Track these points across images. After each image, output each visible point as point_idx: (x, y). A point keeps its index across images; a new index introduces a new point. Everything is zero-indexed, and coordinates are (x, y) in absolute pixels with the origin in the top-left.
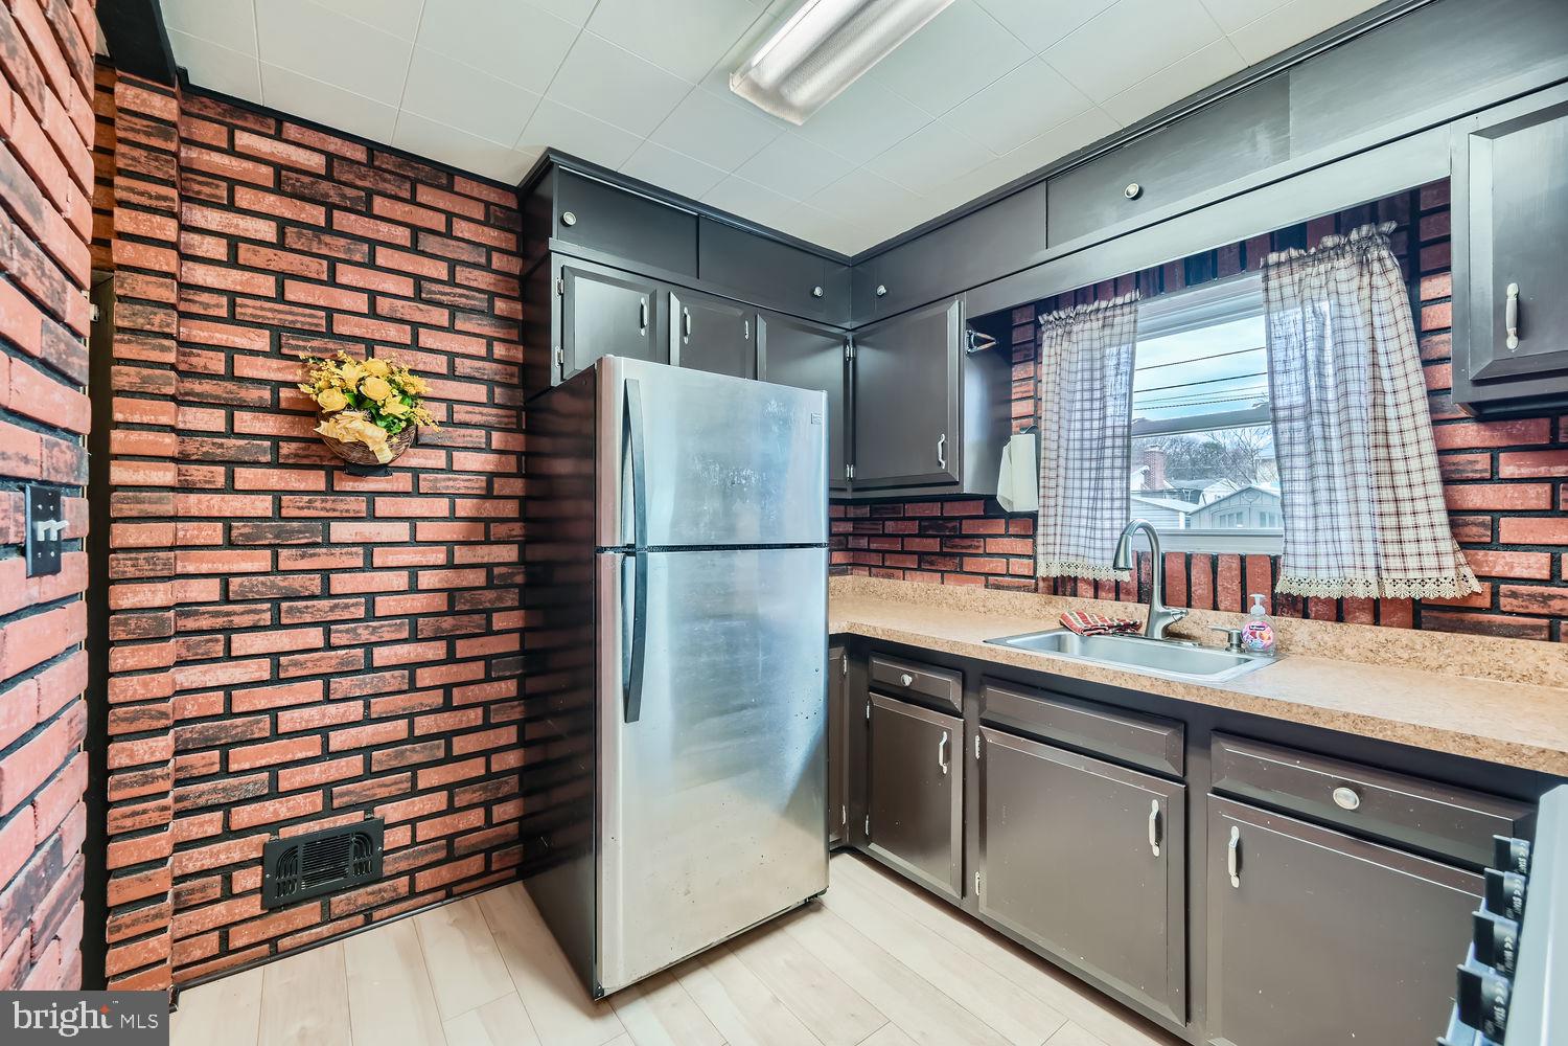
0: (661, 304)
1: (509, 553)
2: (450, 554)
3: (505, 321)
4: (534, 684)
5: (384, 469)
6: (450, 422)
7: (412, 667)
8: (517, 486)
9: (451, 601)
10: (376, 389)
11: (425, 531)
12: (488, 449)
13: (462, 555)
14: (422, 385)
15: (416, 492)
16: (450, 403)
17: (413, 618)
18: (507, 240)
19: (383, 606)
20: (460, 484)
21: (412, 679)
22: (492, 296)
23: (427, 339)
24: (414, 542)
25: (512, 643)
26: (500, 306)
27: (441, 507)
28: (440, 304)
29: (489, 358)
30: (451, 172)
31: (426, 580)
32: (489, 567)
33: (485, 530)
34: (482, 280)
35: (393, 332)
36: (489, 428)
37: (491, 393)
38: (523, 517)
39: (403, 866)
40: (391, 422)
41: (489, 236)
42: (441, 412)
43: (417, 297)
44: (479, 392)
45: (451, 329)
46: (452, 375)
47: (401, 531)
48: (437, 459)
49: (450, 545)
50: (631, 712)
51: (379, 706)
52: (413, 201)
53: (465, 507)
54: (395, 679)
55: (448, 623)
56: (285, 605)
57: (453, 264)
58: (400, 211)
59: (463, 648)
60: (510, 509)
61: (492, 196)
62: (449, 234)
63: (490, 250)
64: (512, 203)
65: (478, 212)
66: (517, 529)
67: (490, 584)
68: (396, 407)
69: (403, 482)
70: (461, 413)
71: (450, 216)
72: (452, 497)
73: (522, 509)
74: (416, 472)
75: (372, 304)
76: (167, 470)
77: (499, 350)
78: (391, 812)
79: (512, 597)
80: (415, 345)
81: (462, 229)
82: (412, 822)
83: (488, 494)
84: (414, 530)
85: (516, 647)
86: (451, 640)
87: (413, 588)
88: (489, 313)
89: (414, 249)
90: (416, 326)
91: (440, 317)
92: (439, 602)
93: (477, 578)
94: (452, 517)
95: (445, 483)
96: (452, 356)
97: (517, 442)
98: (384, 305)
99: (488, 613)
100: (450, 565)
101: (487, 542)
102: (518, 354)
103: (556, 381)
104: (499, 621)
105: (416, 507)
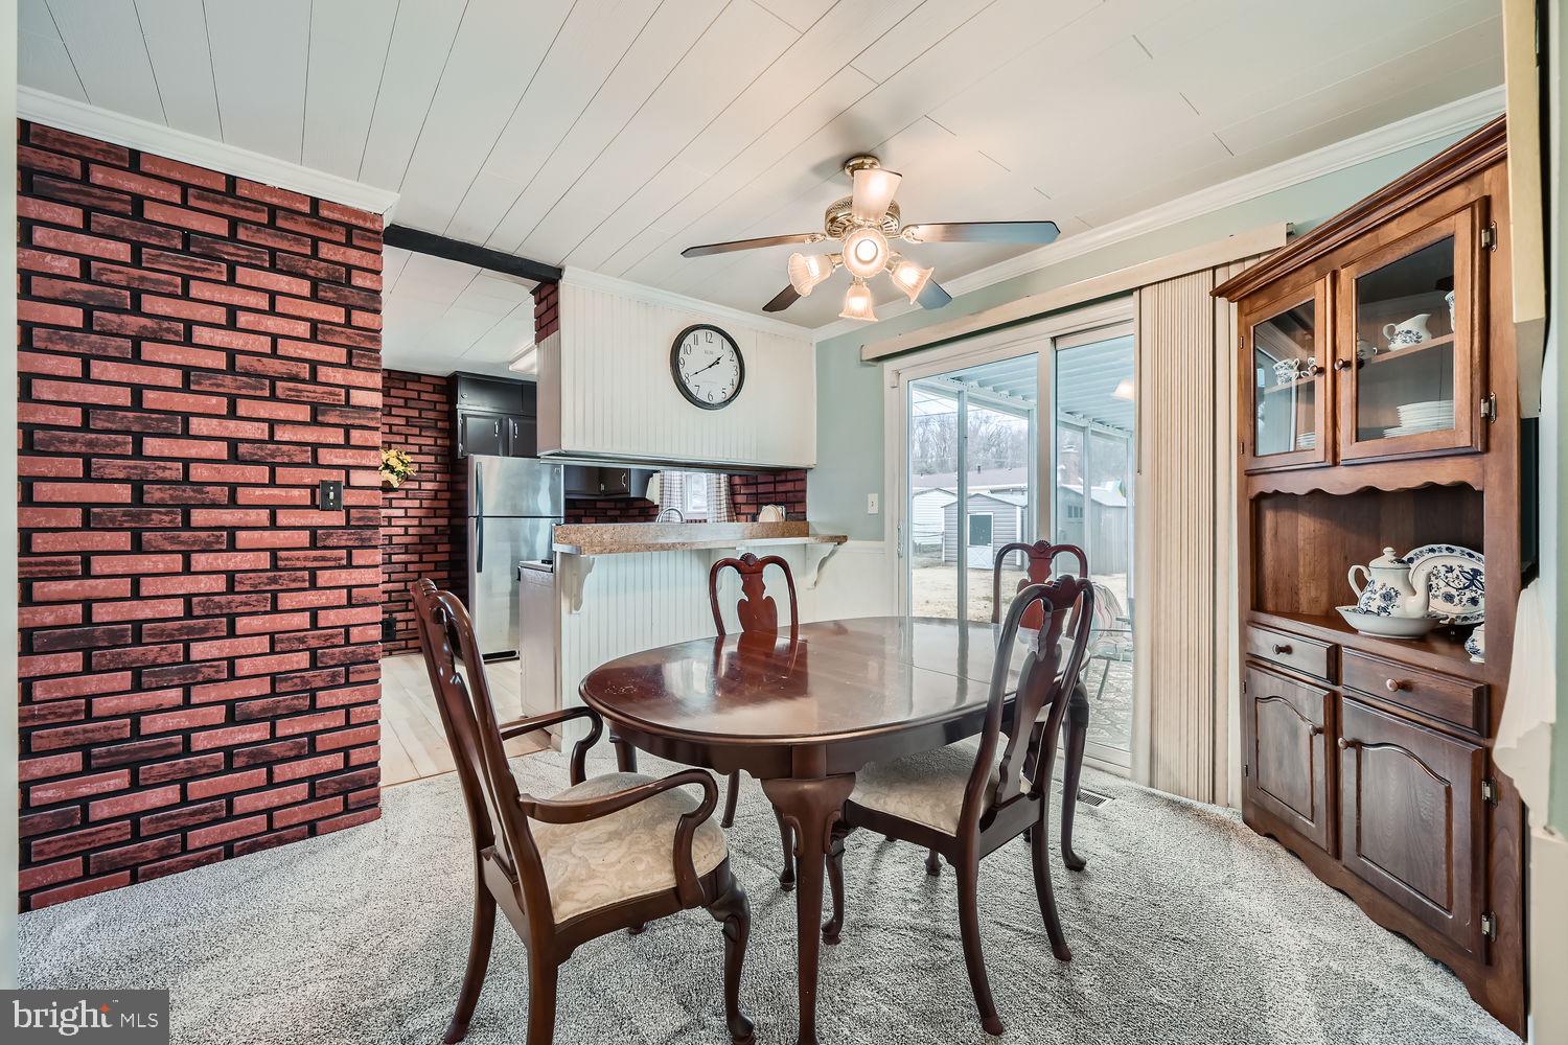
0: (504, 422)
1: (443, 522)
2: (420, 522)
3: (441, 430)
4: (454, 574)
5: (396, 490)
6: (420, 471)
7: (406, 563)
8: (447, 495)
9: (421, 540)
10: (393, 462)
11: (411, 513)
12: (435, 481)
13: (424, 522)
14: (409, 458)
15: (407, 498)
16: (420, 464)
17: (406, 545)
18: (443, 398)
19: (395, 540)
20: (424, 495)
21: (406, 567)
22: (436, 420)
23: (411, 440)
24: (406, 517)
25: (445, 557)
26: (440, 424)
27: (416, 503)
28: (416, 426)
29: (436, 445)
30: (419, 375)
31: (411, 531)
32: (436, 527)
33: (434, 512)
34: (432, 415)
35: (398, 439)
36: (435, 473)
37: (436, 459)
38: (450, 507)
39: (403, 637)
40: (398, 473)
41: (435, 397)
42: (416, 467)
43: (407, 425)
44: (431, 459)
45: (420, 435)
46: (420, 453)
47: (401, 513)
48: (415, 485)
49: (420, 518)
50: (480, 570)
51: (394, 577)
52: (405, 389)
53: (426, 504)
54: (399, 567)
55: (420, 547)
57: (420, 410)
58: (401, 393)
59: (426, 558)
60: (445, 504)
61: (437, 382)
62: (419, 399)
63: (435, 402)
64: (445, 383)
65: (431, 389)
66: (447, 512)
67: (436, 534)
68: (400, 468)
69: (402, 494)
70: (424, 467)
71: (419, 392)
72: (421, 500)
73: (449, 504)
74: (407, 490)
75: (390, 429)
77: (439, 442)
78: (399, 616)
79: (445, 539)
80: (406, 443)
81: (424, 396)
82: (407, 621)
83: (435, 498)
84: (406, 512)
85: (447, 558)
86: (421, 555)
87: (406, 534)
88: (436, 427)
89: (406, 406)
90: (406, 435)
91: (416, 431)
92: (416, 540)
93: (431, 531)
94: (421, 507)
95: (419, 494)
96: (420, 446)
97: (447, 478)
98: (394, 429)
99: (436, 545)
100: (420, 525)
101: (435, 517)
102: (447, 443)
103: (459, 457)
104: (440, 548)
105: (407, 503)
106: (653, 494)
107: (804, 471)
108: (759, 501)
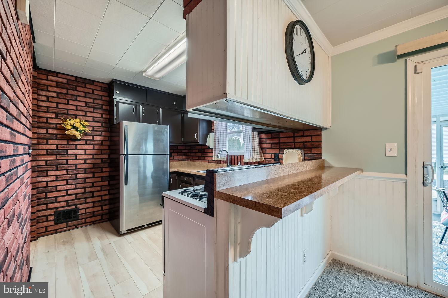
0: (138, 107)
1: (106, 156)
2: (93, 156)
3: (105, 110)
4: (111, 182)
5: (79, 140)
6: (93, 130)
7: (85, 178)
8: (108, 143)
9: (93, 166)
10: (78, 125)
11: (88, 152)
12: (101, 135)
13: (96, 157)
14: (87, 124)
15: (86, 144)
16: (93, 127)
17: (85, 169)
18: (106, 94)
19: (79, 166)
20: (96, 143)
21: (85, 181)
22: (102, 105)
23: (88, 114)
24: (85, 154)
25: (107, 174)
26: (104, 107)
27: (91, 147)
28: (91, 107)
29: (102, 117)
30: (93, 81)
31: (88, 161)
32: (102, 159)
33: (101, 151)
34: (100, 102)
35: (81, 113)
36: (102, 131)
37: (102, 125)
38: (109, 149)
39: (83, 217)
40: (80, 131)
41: (102, 93)
42: (91, 129)
43: (86, 106)
44: (100, 124)
45: (93, 112)
46: (94, 121)
47: (82, 152)
48: (91, 138)
49: (93, 155)
50: (126, 183)
51: (78, 186)
52: (85, 87)
53: (96, 147)
54: (81, 181)
55: (93, 170)
56: (58, 166)
57: (94, 99)
58: (82, 89)
59: (96, 175)
60: (107, 147)
61: (103, 85)
62: (93, 93)
63: (102, 96)
64: (107, 86)
65: (99, 89)
66: (108, 151)
67: (102, 162)
68: (82, 128)
69: (83, 142)
70: (96, 129)
71: (93, 90)
72: (94, 145)
73: (109, 147)
74: (86, 140)
75: (77, 108)
76: (35, 141)
77: (104, 116)
78: (81, 206)
79: (107, 165)
80: (86, 115)
81: (96, 92)
82: (85, 209)
83: (102, 144)
84: (85, 152)
85: (108, 175)
86: (94, 173)
87: (85, 163)
88: (102, 109)
89: (85, 97)
90: (86, 112)
91: (91, 110)
92: (91, 166)
93: (99, 161)
94: (94, 149)
95: (92, 142)
96: (94, 117)
97: (108, 134)
98: (79, 108)
99: (102, 168)
100: (93, 158)
101: (102, 154)
102: (108, 116)
103: (115, 123)
104: (104, 170)
105: (86, 147)
106: (210, 142)
107: (320, 129)
108: (281, 147)
